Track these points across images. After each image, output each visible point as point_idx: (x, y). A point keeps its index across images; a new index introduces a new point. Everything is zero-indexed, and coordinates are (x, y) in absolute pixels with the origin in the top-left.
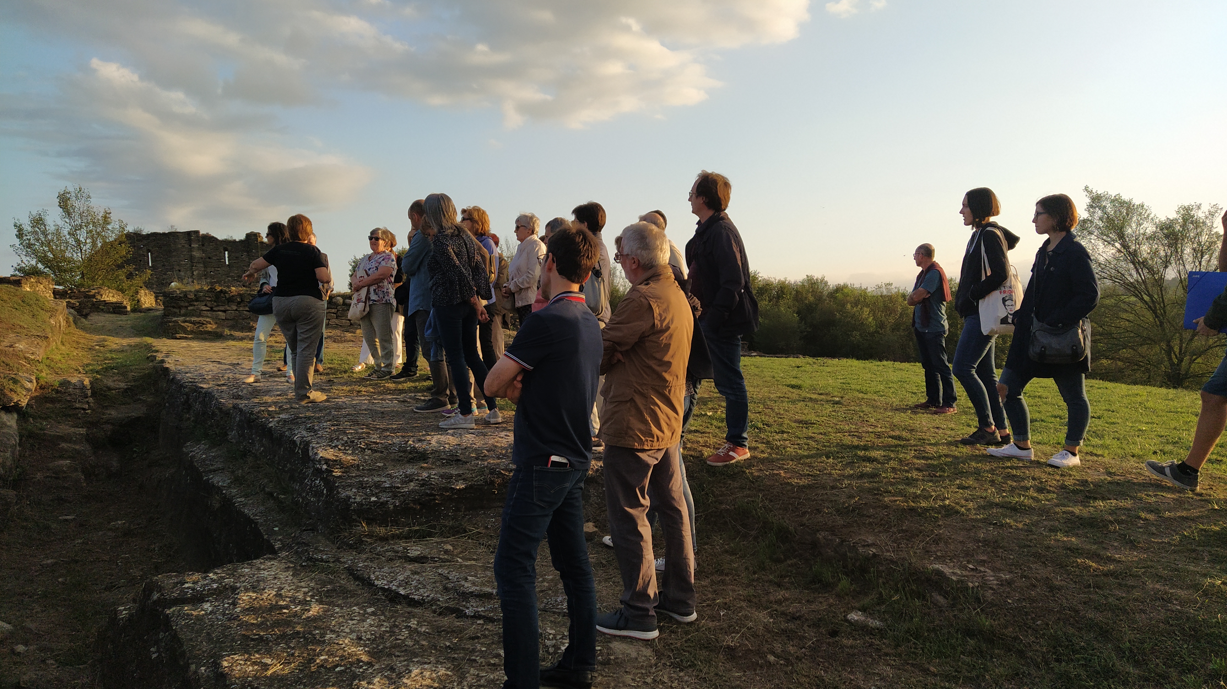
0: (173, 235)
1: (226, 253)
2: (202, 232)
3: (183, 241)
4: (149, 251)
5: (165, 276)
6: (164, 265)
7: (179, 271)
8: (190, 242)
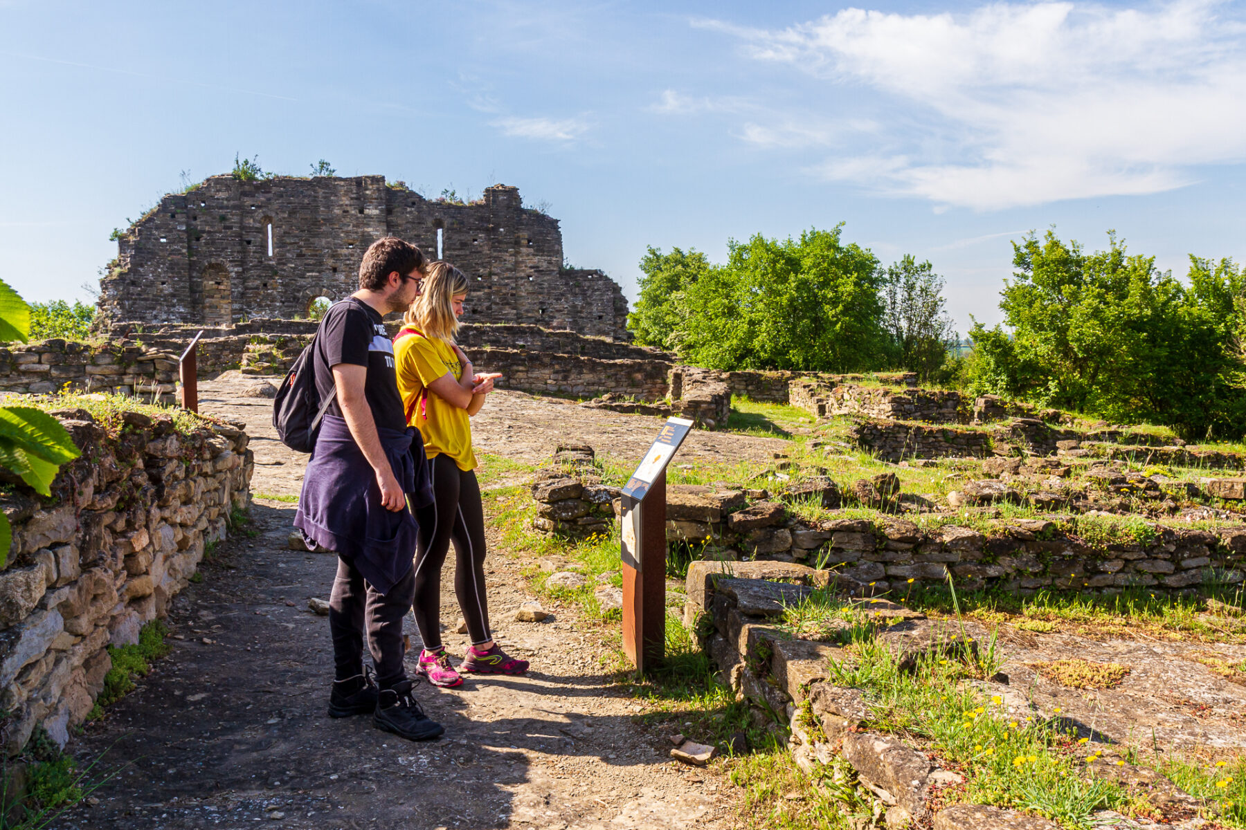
0: (324, 185)
1: (440, 231)
2: (391, 181)
3: (345, 201)
4: (268, 219)
5: (301, 282)
6: (300, 255)
7: (335, 270)
8: (361, 202)
